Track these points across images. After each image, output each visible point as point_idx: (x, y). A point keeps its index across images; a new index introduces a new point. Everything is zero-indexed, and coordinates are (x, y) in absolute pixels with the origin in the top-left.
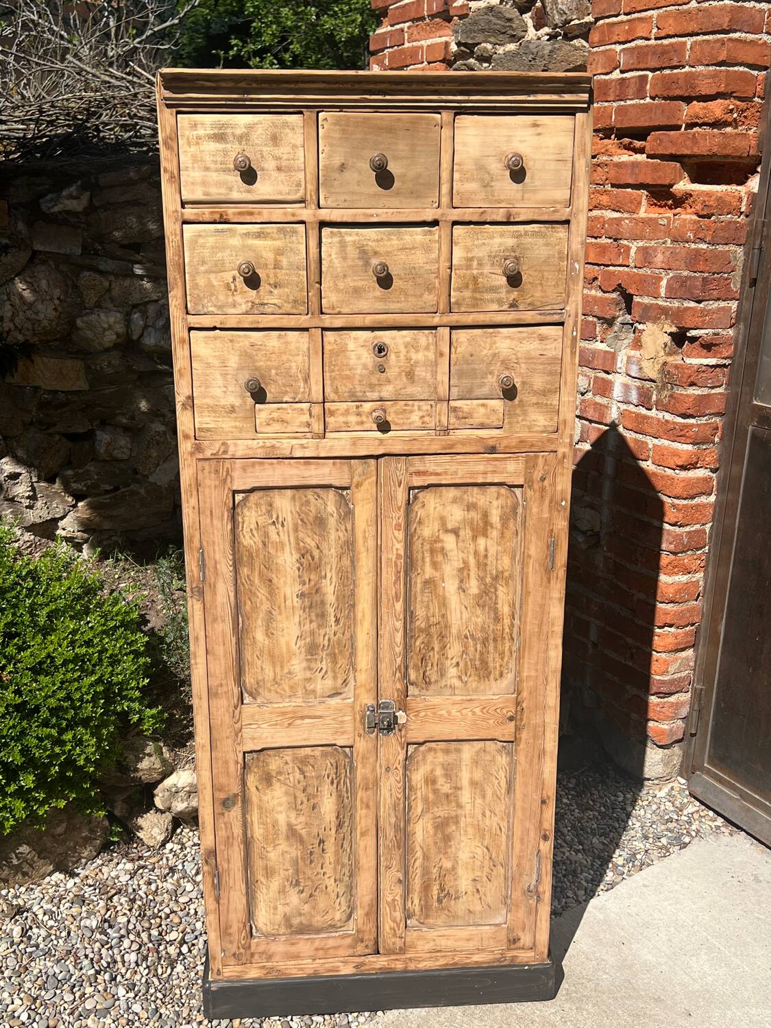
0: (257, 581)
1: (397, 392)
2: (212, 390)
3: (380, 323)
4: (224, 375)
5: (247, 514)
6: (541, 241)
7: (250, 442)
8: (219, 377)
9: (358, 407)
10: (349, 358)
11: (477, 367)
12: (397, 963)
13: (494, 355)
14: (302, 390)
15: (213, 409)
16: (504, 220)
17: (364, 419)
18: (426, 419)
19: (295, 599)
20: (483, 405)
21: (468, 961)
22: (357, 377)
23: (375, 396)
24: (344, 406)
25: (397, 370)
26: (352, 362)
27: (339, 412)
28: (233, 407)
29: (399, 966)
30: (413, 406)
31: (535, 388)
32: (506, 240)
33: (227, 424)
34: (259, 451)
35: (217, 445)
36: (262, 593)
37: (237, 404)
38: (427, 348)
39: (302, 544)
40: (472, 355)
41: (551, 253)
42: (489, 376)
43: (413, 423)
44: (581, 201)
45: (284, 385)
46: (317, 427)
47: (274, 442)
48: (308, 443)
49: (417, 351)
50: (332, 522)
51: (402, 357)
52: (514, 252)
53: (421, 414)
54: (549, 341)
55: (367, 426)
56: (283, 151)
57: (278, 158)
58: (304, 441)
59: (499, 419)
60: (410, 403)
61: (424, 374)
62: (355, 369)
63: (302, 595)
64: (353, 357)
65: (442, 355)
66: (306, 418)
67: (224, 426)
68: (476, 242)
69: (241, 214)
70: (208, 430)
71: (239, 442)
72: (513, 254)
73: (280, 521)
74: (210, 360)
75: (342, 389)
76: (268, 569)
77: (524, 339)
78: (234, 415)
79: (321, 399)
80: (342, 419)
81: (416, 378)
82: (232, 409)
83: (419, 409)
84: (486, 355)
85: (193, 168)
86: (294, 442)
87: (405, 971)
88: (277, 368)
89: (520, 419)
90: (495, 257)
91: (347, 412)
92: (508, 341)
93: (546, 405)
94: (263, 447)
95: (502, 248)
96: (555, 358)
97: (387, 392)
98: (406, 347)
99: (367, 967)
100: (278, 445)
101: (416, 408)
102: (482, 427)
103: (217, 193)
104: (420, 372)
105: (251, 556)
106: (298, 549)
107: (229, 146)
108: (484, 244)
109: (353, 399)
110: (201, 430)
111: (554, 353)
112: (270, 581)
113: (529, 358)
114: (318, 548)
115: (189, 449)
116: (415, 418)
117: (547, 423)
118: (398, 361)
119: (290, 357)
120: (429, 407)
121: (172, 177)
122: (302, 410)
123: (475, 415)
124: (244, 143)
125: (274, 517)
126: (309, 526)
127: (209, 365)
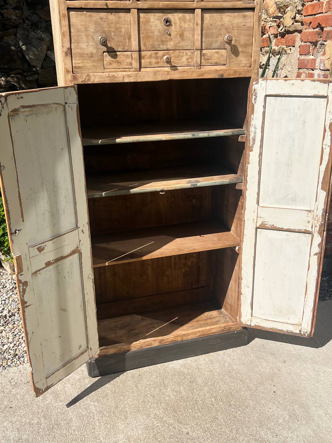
1: (175, 45)
2: (81, 44)
3: (167, 6)
4: (87, 36)
7: (101, 74)
8: (84, 37)
9: (156, 54)
10: (152, 26)
11: (214, 31)
12: (178, 337)
13: (222, 25)
14: (127, 44)
15: (81, 55)
17: (159, 60)
18: (190, 60)
20: (217, 52)
21: (210, 332)
22: (155, 37)
23: (165, 47)
24: (149, 53)
25: (175, 33)
26: (153, 28)
27: (147, 57)
28: (92, 54)
29: (179, 339)
30: (183, 53)
31: (241, 43)
33: (89, 64)
34: (107, 79)
35: (85, 76)
37: (94, 52)
38: (190, 21)
40: (211, 25)
42: (220, 37)
43: (183, 62)
45: (118, 42)
46: (136, 65)
47: (114, 73)
48: (131, 74)
49: (185, 22)
51: (178, 26)
53: (187, 57)
54: (247, 18)
55: (160, 65)
58: (130, 73)
59: (224, 60)
60: (182, 51)
61: (188, 35)
62: (154, 32)
64: (153, 25)
65: (197, 24)
66: (129, 60)
67: (88, 65)
70: (79, 67)
71: (96, 74)
74: (79, 27)
75: (147, 43)
77: (236, 16)
78: (92, 59)
79: (137, 49)
80: (148, 60)
81: (185, 38)
82: (92, 56)
83: (186, 55)
84: (218, 25)
86: (124, 73)
87: (182, 341)
88: (114, 32)
89: (234, 60)
91: (150, 57)
92: (229, 17)
93: (246, 52)
94: (108, 77)
96: (250, 27)
97: (170, 45)
98: (179, 20)
99: (165, 341)
100: (116, 75)
101: (185, 54)
102: (216, 64)
104: (187, 34)
109: (153, 49)
110: (76, 67)
111: (250, 24)
113: (238, 27)
115: (70, 78)
116: (184, 59)
117: (247, 62)
118: (176, 28)
119: (121, 26)
120: (191, 54)
122: (128, 55)
123: (213, 58)
127: (78, 31)
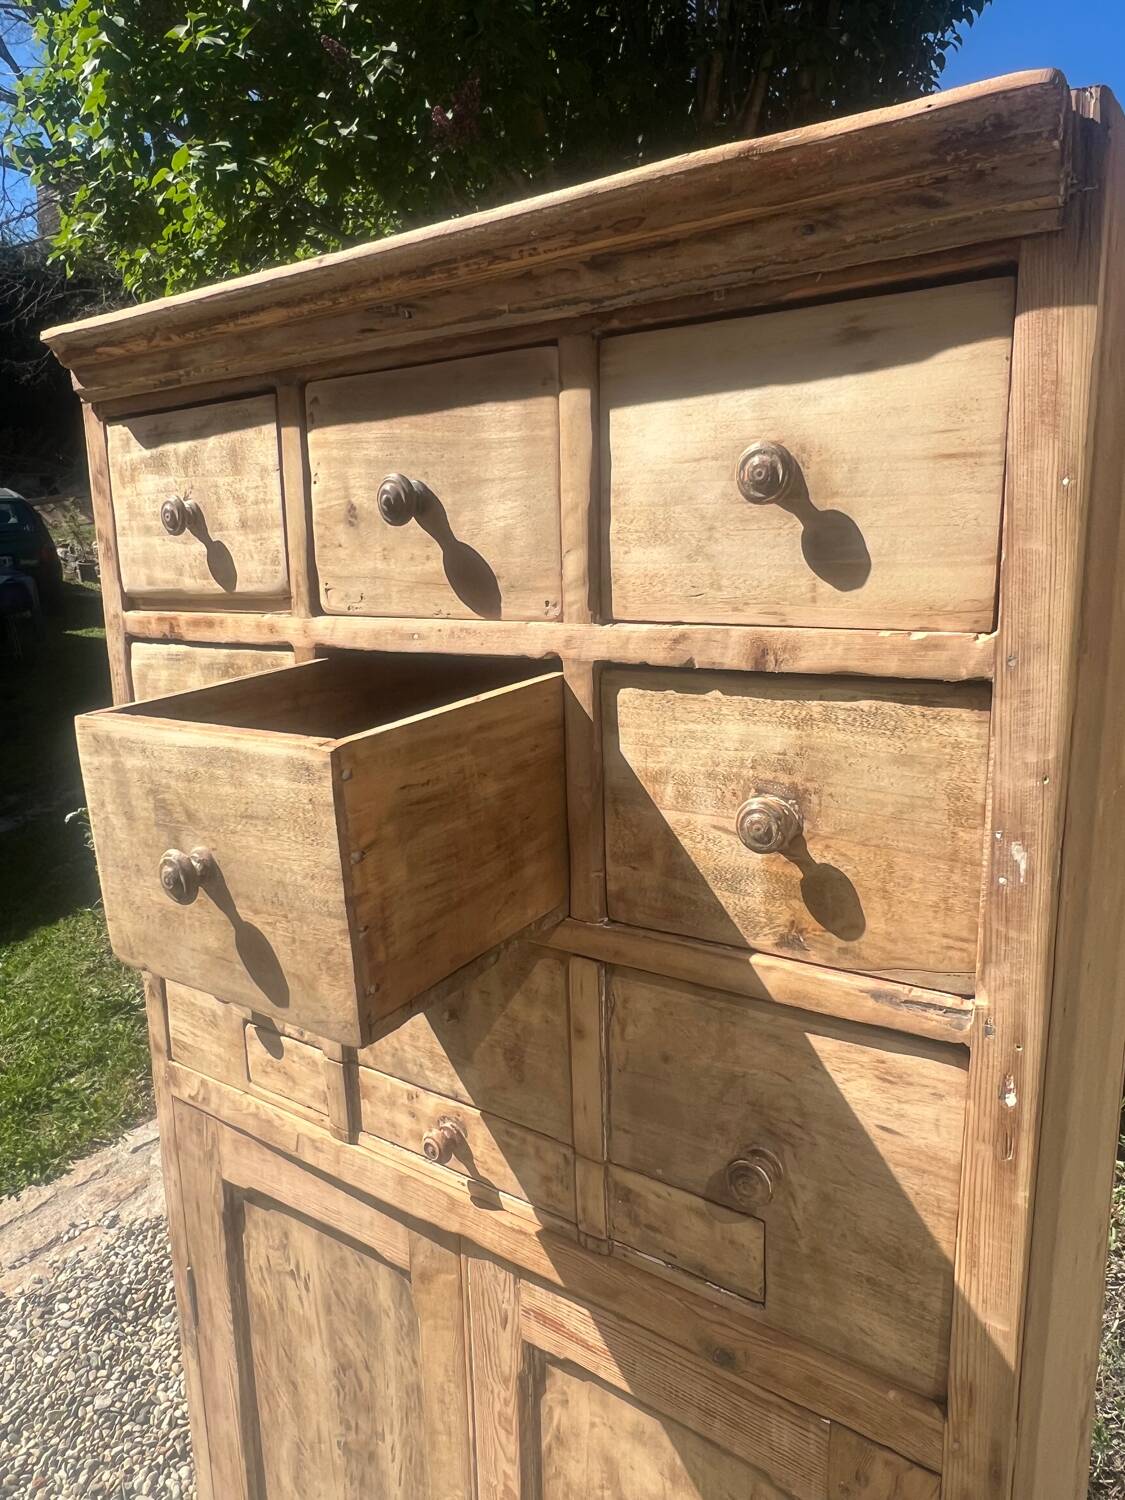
0: (274, 1372)
1: (487, 1092)
5: (254, 1234)
6: (881, 746)
7: (241, 1094)
9: (411, 1095)
11: (680, 1095)
13: (731, 1079)
15: (189, 1010)
16: (745, 666)
18: (556, 1188)
19: (337, 1452)
20: (700, 1213)
24: (386, 1083)
27: (378, 1094)
28: (214, 1015)
30: (524, 1141)
32: (761, 730)
33: (209, 1046)
34: (252, 1120)
35: (196, 1081)
36: (284, 1400)
37: (219, 1013)
38: (551, 1002)
39: (339, 1342)
40: (666, 1059)
41: (920, 788)
44: (1038, 610)
47: (271, 1113)
48: (324, 1140)
50: (388, 1326)
52: (790, 771)
53: (544, 1169)
54: (913, 1093)
56: (248, 483)
57: (239, 500)
58: (319, 1133)
59: (750, 1276)
60: (516, 1131)
61: (544, 1067)
63: (345, 1447)
65: (580, 1032)
67: (204, 1048)
68: (670, 728)
69: (196, 623)
70: (186, 1046)
71: (224, 1087)
72: (785, 779)
73: (302, 1274)
76: (290, 1361)
77: (826, 1059)
78: (216, 1032)
80: (384, 1113)
81: (528, 1074)
82: (214, 1020)
83: (539, 1156)
84: (707, 1072)
85: (131, 528)
86: (303, 1126)
90: (727, 778)
91: (393, 1099)
92: (772, 1049)
94: (257, 1114)
95: (749, 755)
100: (278, 1120)
101: (532, 1150)
102: (703, 1274)
103: (164, 579)
104: (536, 1060)
105: (262, 1317)
106: (336, 1353)
107: (171, 479)
108: (692, 734)
109: (402, 1074)
110: (176, 1042)
111: (934, 1139)
112: (294, 1385)
113: (840, 1125)
114: (367, 1368)
115: (163, 1073)
116: (531, 1175)
118: (487, 1015)
120: (561, 1160)
121: (108, 549)
122: (314, 1062)
123: (681, 1233)
124: (191, 469)
125: (293, 1262)
126: (349, 1314)
